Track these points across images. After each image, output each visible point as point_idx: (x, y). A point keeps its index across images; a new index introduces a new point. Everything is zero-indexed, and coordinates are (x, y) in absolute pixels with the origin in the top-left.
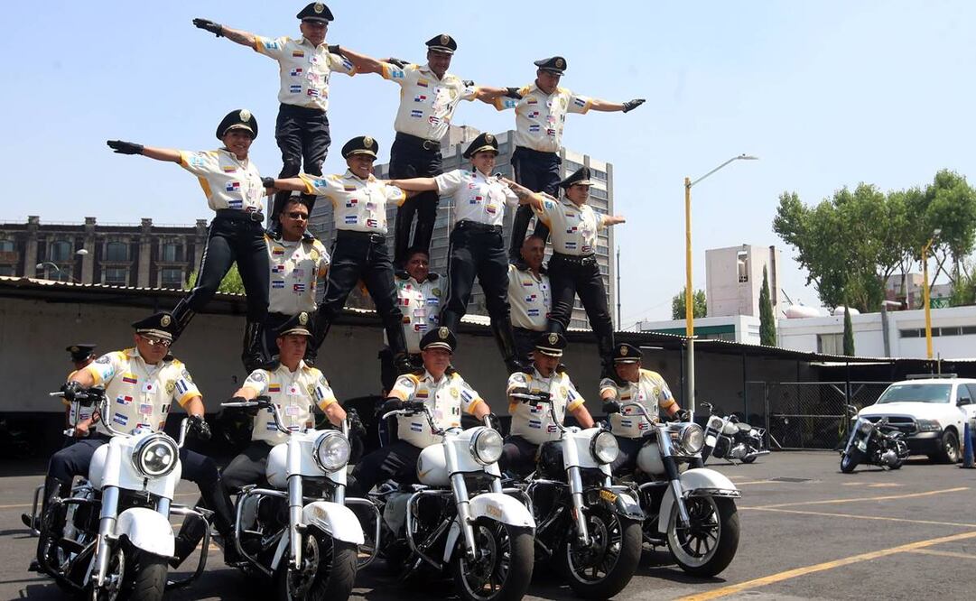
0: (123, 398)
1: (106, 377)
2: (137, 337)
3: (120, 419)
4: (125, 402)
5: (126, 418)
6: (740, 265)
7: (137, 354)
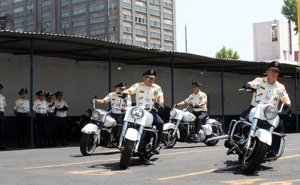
0: (141, 98)
1: (135, 91)
2: (144, 78)
3: (140, 104)
4: (141, 99)
5: (142, 104)
6: (272, 32)
7: (144, 83)
